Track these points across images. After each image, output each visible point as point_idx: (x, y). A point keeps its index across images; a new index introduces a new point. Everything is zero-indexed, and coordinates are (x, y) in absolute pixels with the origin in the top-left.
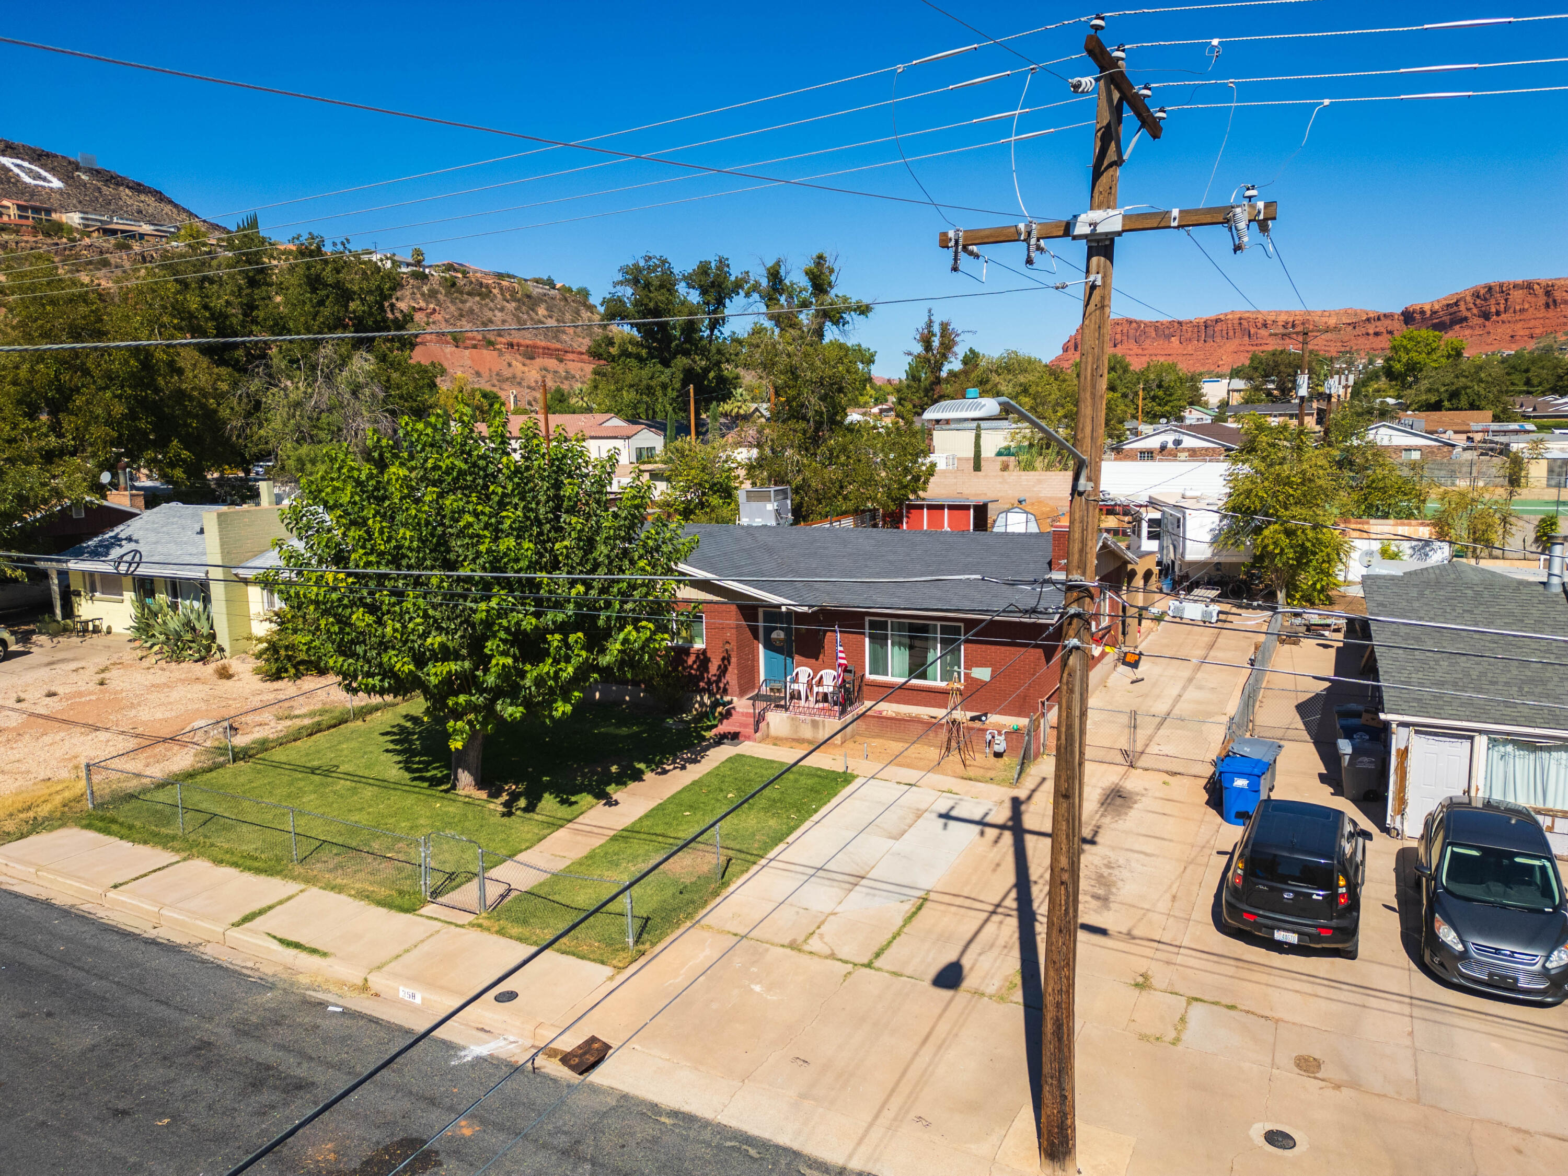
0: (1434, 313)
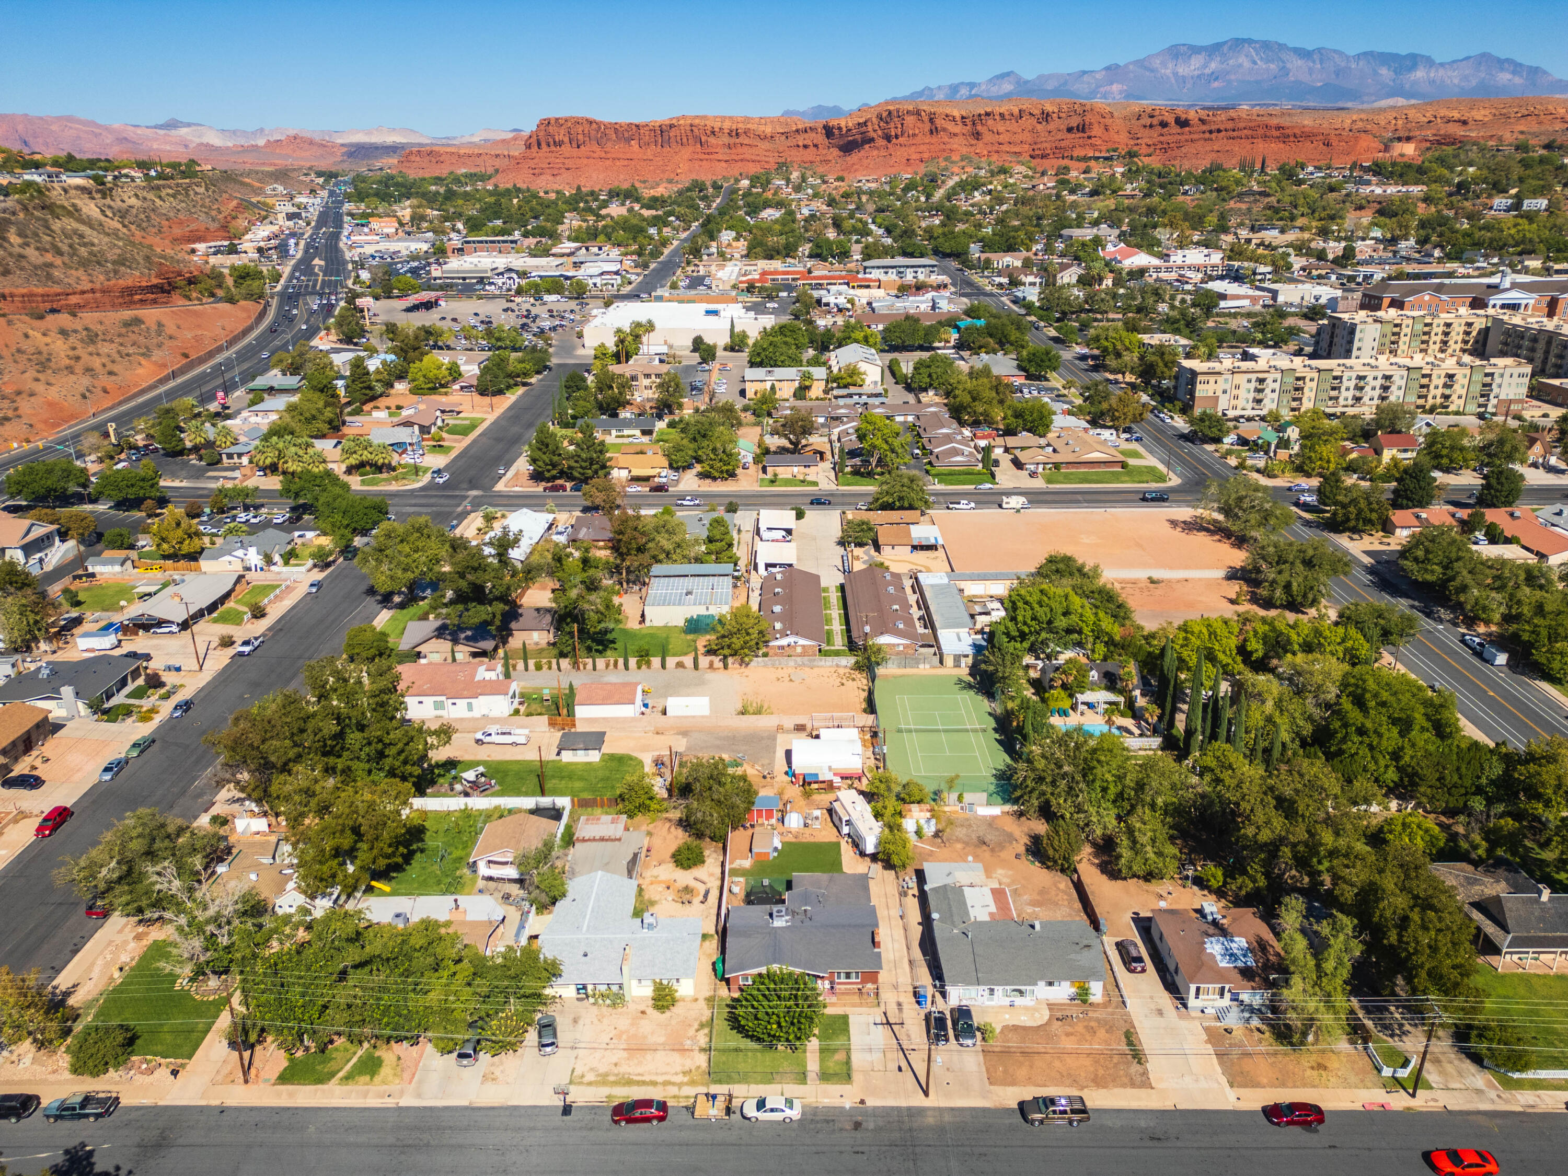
0: (849, 130)
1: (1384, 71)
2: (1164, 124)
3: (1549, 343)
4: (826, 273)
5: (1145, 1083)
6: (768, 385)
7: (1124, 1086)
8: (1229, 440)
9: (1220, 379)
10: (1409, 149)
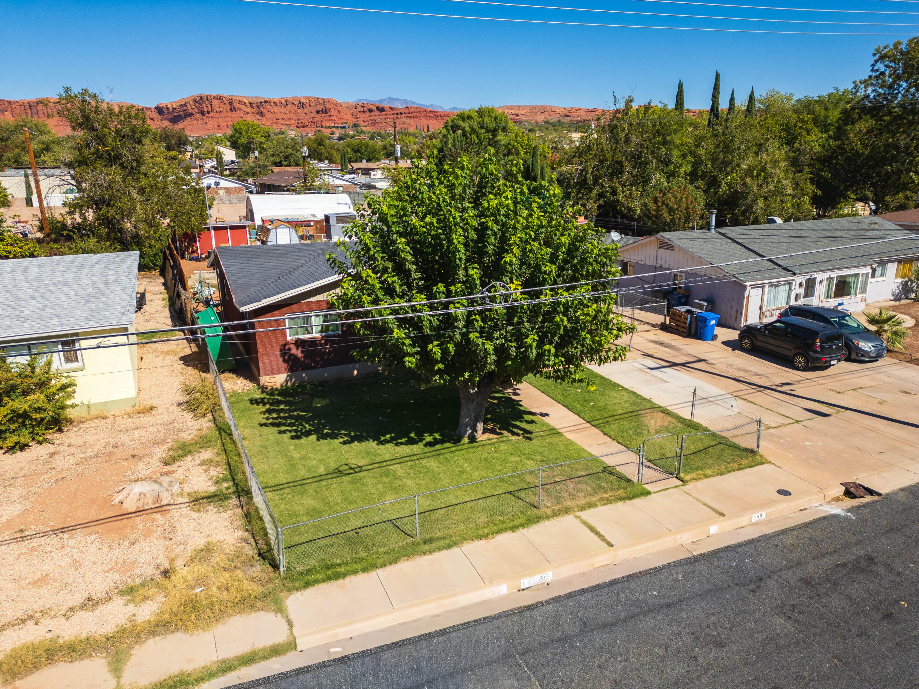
0: (174, 109)
2: (371, 111)
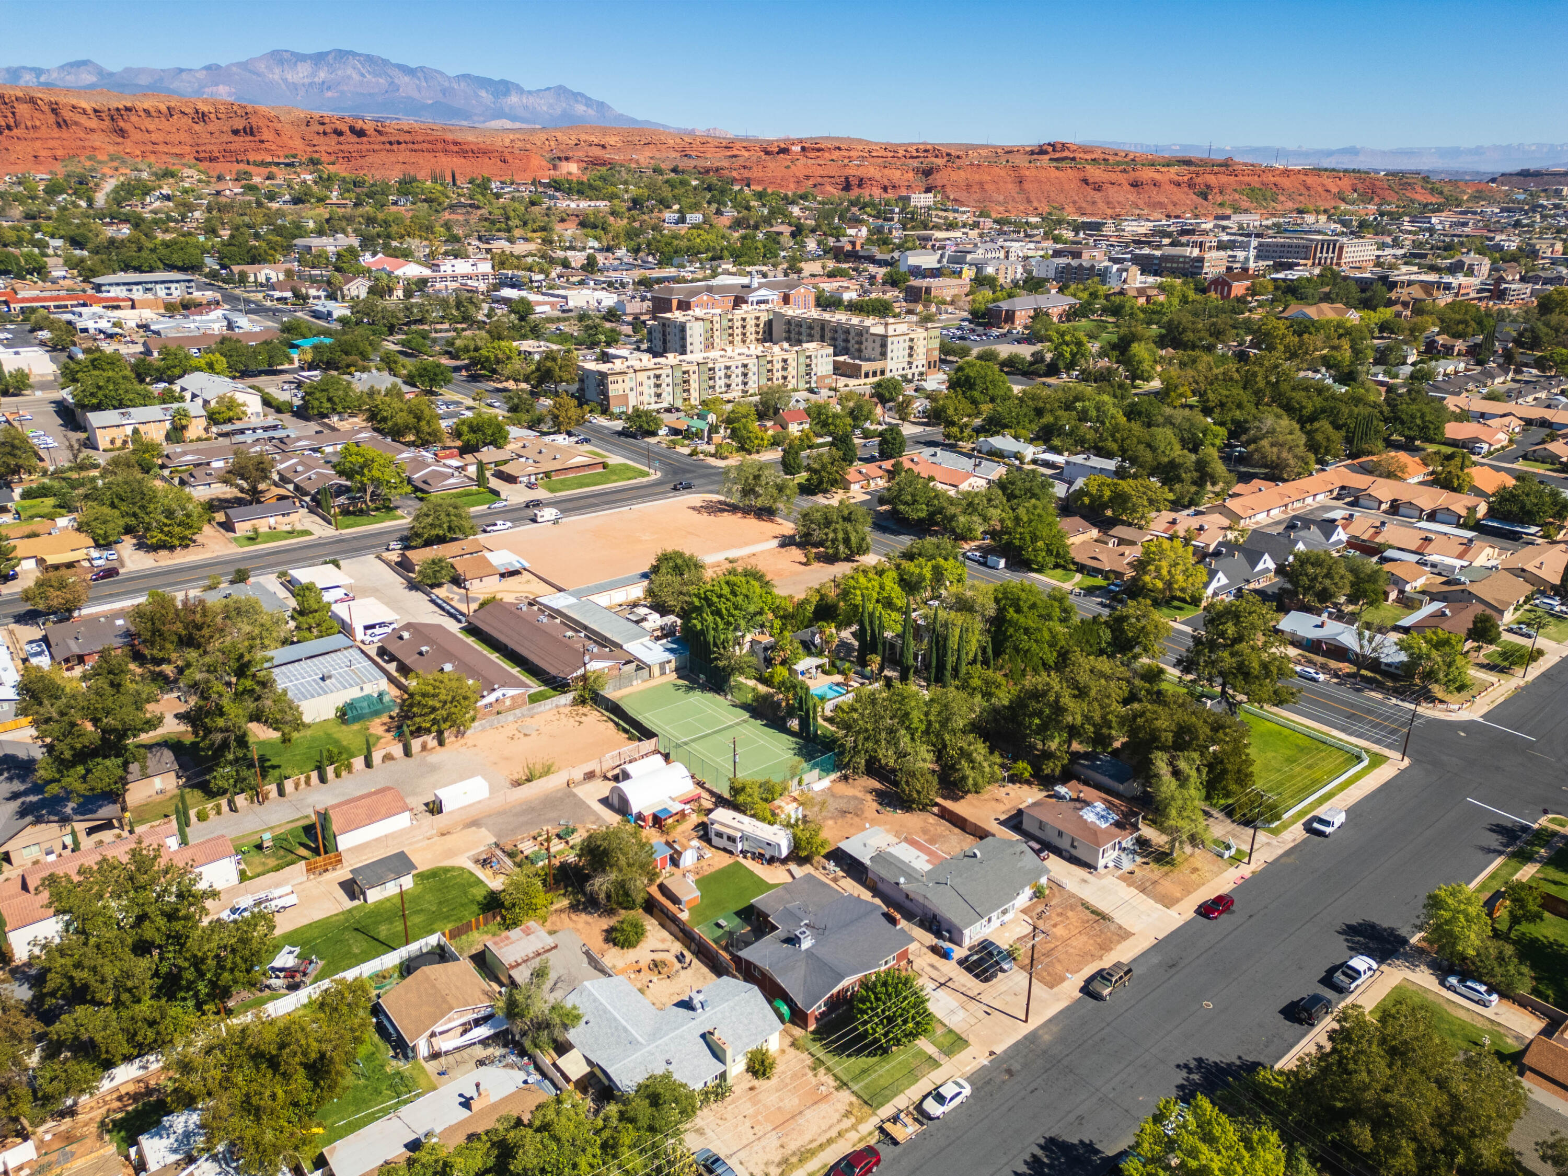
1: (483, 93)
2: (339, 133)
3: (823, 329)
4: (36, 293)
5: (1124, 935)
6: (129, 430)
7: (1119, 942)
8: (663, 432)
9: (627, 378)
10: (573, 168)
